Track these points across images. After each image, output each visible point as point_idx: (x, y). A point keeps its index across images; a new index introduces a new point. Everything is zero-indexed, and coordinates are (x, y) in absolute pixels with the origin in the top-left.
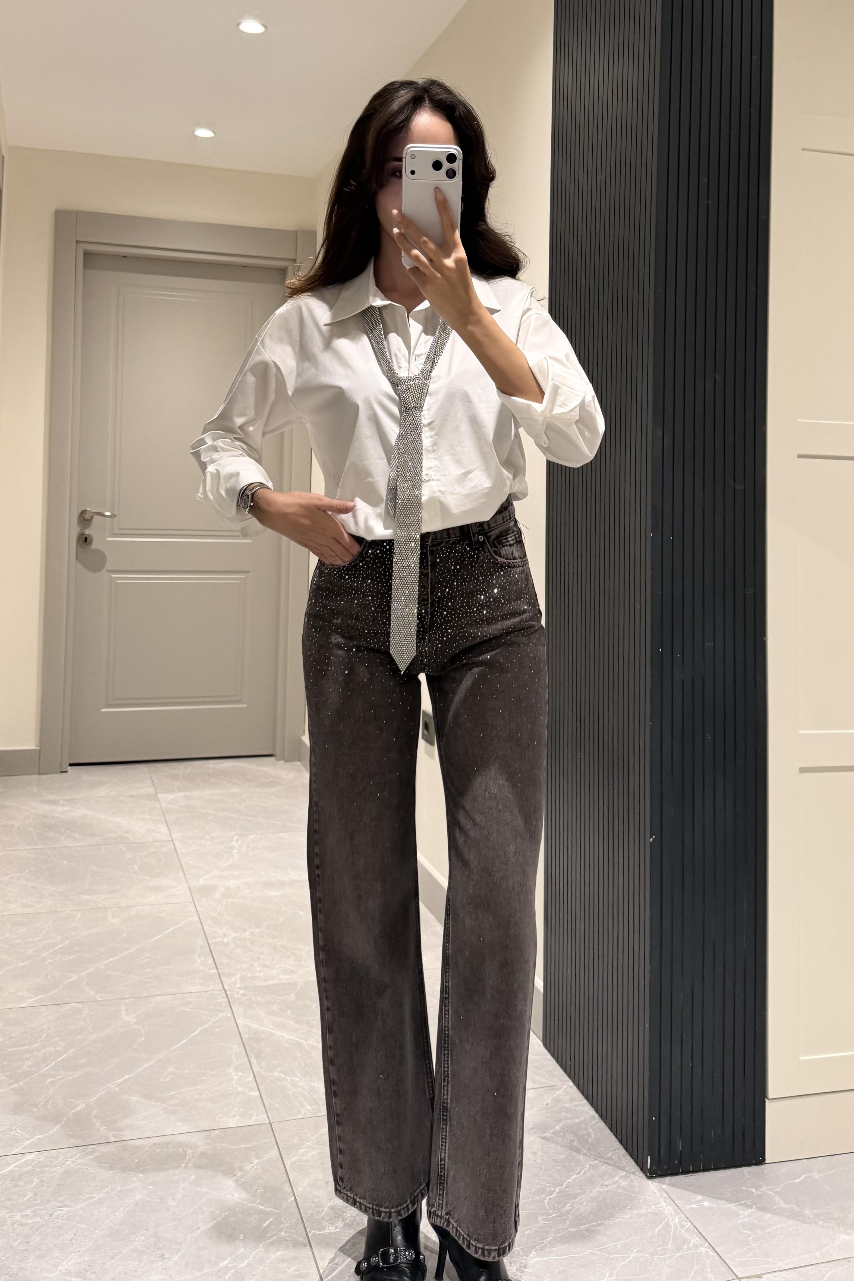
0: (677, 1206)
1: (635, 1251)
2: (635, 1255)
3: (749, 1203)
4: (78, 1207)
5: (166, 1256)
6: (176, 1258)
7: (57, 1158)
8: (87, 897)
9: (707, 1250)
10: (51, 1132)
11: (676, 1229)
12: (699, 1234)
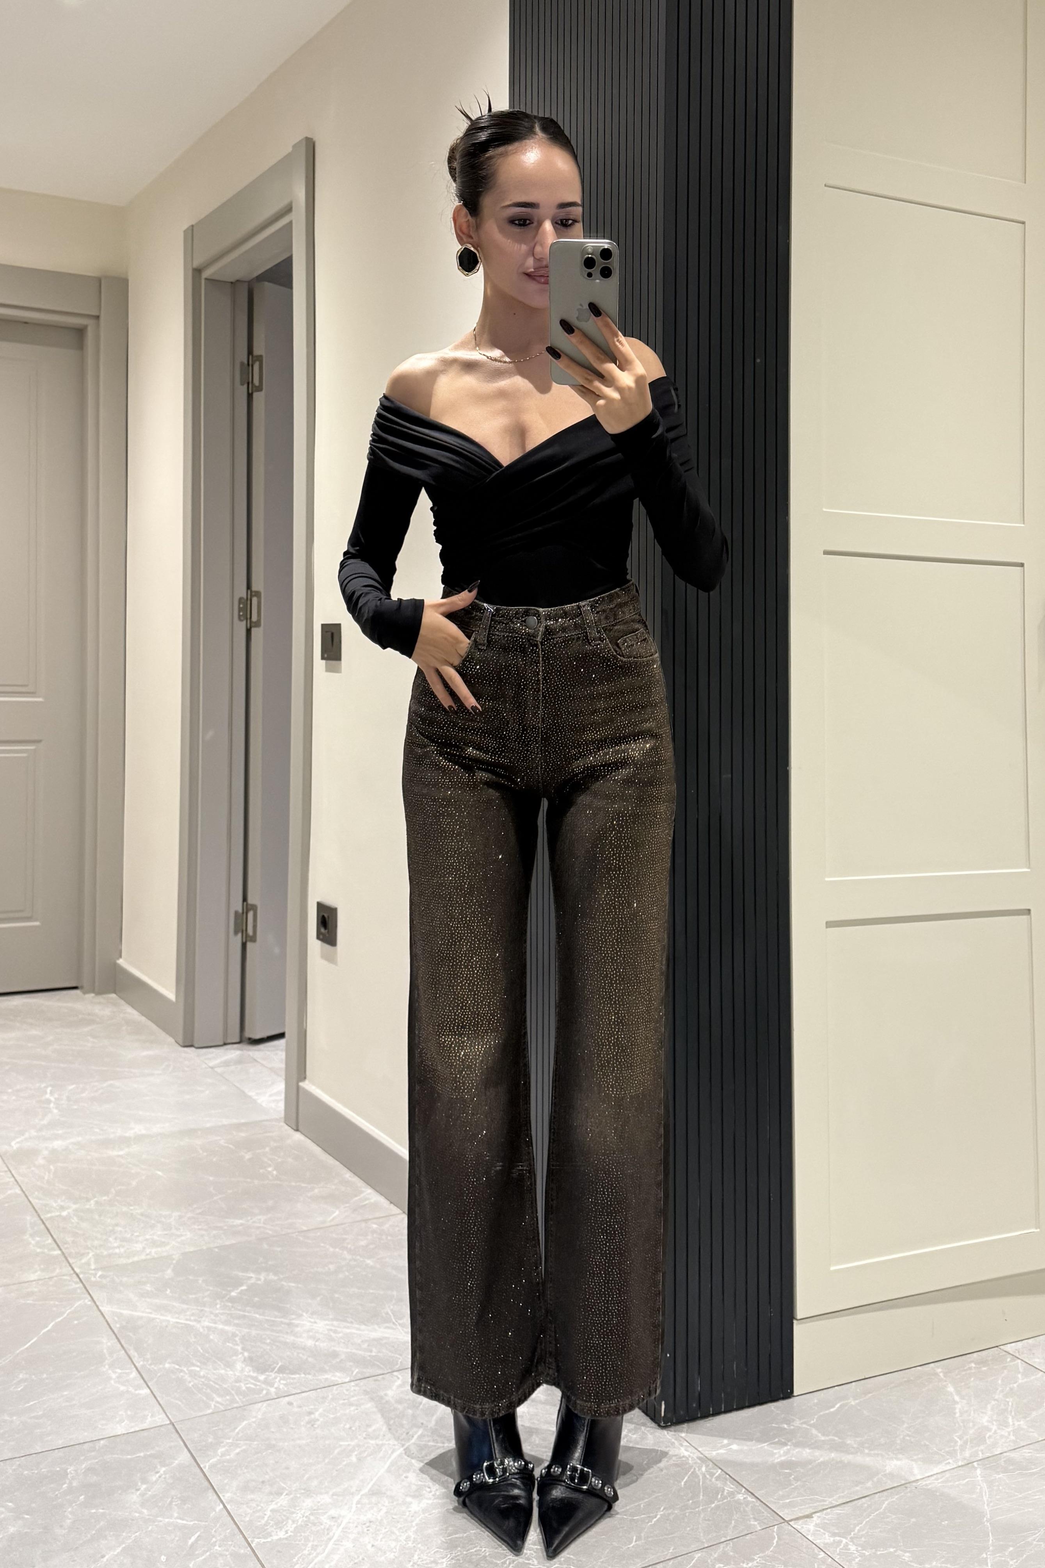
0: (701, 1453)
1: (662, 1509)
2: (662, 1513)
3: (783, 1440)
9: (746, 1496)
11: (704, 1478)
12: (732, 1480)
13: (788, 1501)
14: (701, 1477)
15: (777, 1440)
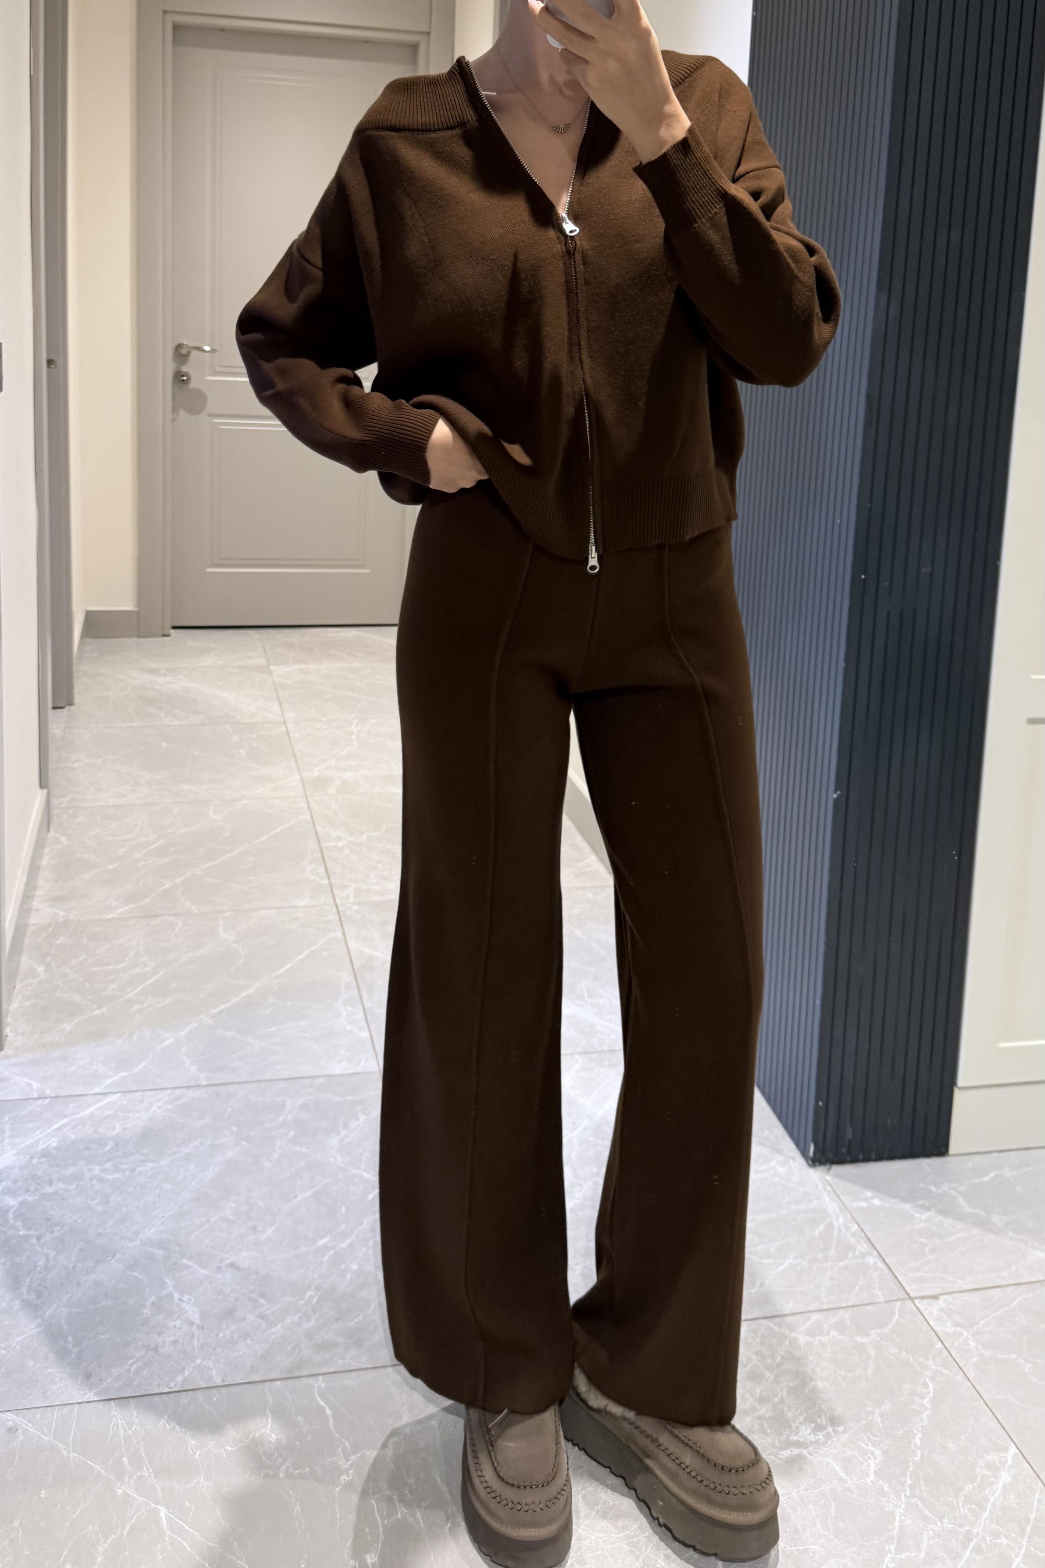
0: (842, 1202)
1: (792, 1256)
2: (790, 1261)
3: (927, 1205)
4: (163, 1163)
5: (259, 1228)
6: (269, 1232)
7: (142, 1102)
8: (187, 787)
9: (876, 1260)
10: (136, 1070)
11: (840, 1229)
12: (866, 1239)
13: (917, 1275)
14: (836, 1230)
15: (920, 1203)
